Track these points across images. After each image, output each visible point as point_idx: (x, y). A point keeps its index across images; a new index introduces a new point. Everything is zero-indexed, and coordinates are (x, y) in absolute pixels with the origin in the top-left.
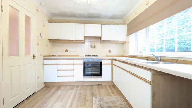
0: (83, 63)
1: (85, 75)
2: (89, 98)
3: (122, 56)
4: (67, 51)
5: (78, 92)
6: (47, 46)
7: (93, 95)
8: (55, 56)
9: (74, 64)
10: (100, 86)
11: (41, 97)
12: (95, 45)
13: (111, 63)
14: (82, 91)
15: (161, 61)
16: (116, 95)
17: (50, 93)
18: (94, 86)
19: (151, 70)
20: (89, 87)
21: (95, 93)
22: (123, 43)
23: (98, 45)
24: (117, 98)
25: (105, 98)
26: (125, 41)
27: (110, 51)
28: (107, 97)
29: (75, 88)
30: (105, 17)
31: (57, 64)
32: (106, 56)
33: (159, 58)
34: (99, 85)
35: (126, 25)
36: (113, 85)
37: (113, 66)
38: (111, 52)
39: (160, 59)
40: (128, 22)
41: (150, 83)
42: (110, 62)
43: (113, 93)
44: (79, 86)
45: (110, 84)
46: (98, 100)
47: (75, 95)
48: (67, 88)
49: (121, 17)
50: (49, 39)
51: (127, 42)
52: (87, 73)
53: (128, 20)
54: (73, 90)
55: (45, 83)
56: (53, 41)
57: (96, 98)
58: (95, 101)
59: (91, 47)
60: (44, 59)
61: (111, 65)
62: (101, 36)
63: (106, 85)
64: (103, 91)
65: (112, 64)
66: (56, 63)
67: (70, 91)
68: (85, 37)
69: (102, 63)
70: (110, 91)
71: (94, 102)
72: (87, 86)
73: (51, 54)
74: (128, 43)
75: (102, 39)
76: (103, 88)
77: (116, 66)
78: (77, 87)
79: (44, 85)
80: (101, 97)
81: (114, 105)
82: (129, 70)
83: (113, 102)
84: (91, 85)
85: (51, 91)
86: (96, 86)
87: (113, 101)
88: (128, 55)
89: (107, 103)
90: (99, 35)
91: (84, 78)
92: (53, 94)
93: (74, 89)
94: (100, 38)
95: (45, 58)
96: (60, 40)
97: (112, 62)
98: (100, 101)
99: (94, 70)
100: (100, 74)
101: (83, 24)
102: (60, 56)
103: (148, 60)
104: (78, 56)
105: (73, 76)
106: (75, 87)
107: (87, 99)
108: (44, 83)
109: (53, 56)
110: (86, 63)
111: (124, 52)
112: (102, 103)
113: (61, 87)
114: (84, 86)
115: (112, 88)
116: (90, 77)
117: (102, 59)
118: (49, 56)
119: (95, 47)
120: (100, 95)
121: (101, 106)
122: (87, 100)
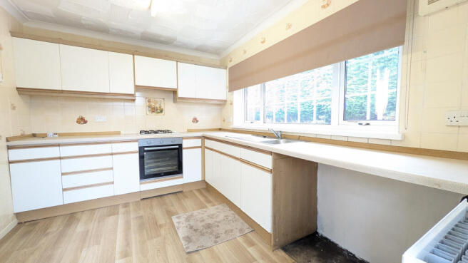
0: (137, 149)
1: (143, 176)
2: (162, 221)
3: (220, 130)
4: (82, 121)
5: (132, 216)
6: (14, 108)
7: (170, 214)
8: (44, 136)
9: (112, 154)
10: (180, 195)
11: (25, 250)
12: (162, 106)
13: (200, 145)
14: (141, 213)
15: (282, 138)
16: (216, 203)
17: (50, 236)
18: (166, 197)
19: (271, 153)
20: (155, 202)
21: (172, 209)
22: (222, 104)
23: (169, 106)
24: (217, 208)
25: (195, 213)
26: (225, 101)
27: (195, 120)
28: (200, 211)
29: (122, 210)
30: (185, 46)
31: (60, 158)
32: (189, 131)
33: (279, 134)
34: (178, 193)
35: (226, 68)
36: (206, 189)
37: (206, 150)
38: (197, 121)
39: (281, 135)
40: (230, 65)
41: (271, 171)
42: (198, 143)
43: (209, 202)
44: (128, 203)
45: (200, 187)
46: (182, 220)
47: (127, 223)
48: (97, 214)
49: (216, 51)
50: (17, 88)
51: (228, 103)
52: (147, 172)
53: (231, 61)
54: (118, 214)
55: (18, 215)
56: (30, 94)
57: (178, 218)
58: (179, 223)
59: (153, 112)
60: (9, 148)
61: (200, 149)
62: (175, 87)
63: (191, 191)
64: (188, 203)
65: (203, 147)
66: (58, 156)
67: (112, 219)
68: (138, 88)
69: (184, 146)
70: (202, 199)
71: (176, 225)
72: (149, 200)
73: (28, 132)
74: (231, 104)
75: (180, 94)
76: (186, 197)
77: (212, 149)
78: (126, 205)
79: (14, 222)
80: (188, 214)
81: (215, 220)
82: (239, 156)
83: (211, 216)
84: (160, 196)
85: (48, 231)
86: (169, 196)
87: (213, 215)
88: (231, 127)
89: (203, 221)
90: (172, 86)
91: (140, 184)
92: (61, 235)
93: (120, 212)
94: (175, 92)
95: (11, 143)
96: (62, 91)
97: (203, 143)
98: (188, 220)
99: (164, 164)
100: (179, 170)
101: (132, 56)
102: (61, 135)
103: (265, 137)
104: (118, 133)
105: (113, 183)
106: (120, 207)
107: (158, 224)
108: (15, 216)
109: (34, 135)
110: (146, 149)
111: (224, 121)
112: (192, 223)
113: (79, 215)
114: (142, 202)
115: (207, 194)
116: (157, 179)
117: (183, 138)
118: (23, 137)
119: (161, 111)
120: (185, 210)
121: (191, 227)
122: (161, 226)
